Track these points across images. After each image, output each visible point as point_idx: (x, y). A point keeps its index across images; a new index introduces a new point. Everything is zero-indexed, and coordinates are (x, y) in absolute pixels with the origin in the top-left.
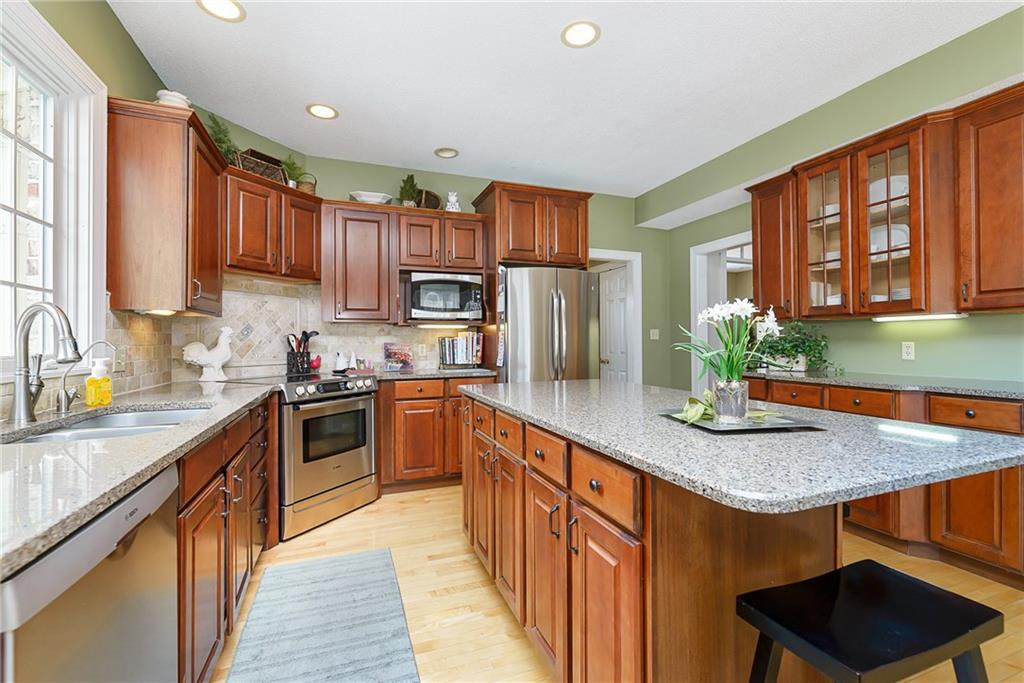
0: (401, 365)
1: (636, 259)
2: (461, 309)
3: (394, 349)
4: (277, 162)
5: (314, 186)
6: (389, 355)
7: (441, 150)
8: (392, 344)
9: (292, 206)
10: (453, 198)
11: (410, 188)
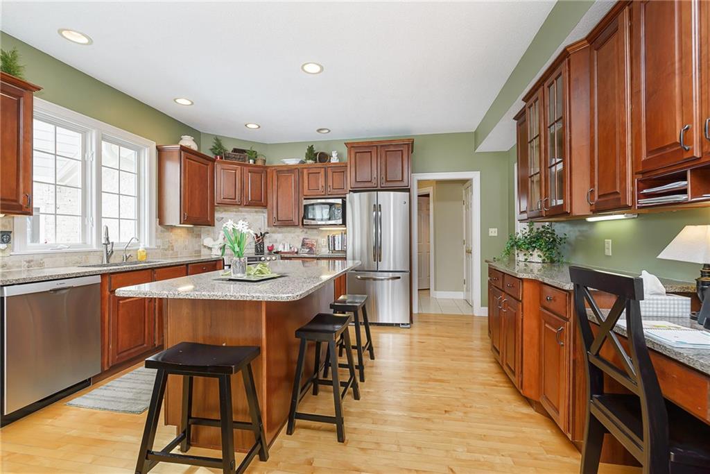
0: (308, 250)
1: (475, 177)
2: (329, 219)
3: (307, 241)
4: (243, 151)
5: (265, 161)
6: (303, 245)
7: (321, 129)
8: (307, 239)
9: (249, 172)
10: (334, 155)
11: (311, 154)
